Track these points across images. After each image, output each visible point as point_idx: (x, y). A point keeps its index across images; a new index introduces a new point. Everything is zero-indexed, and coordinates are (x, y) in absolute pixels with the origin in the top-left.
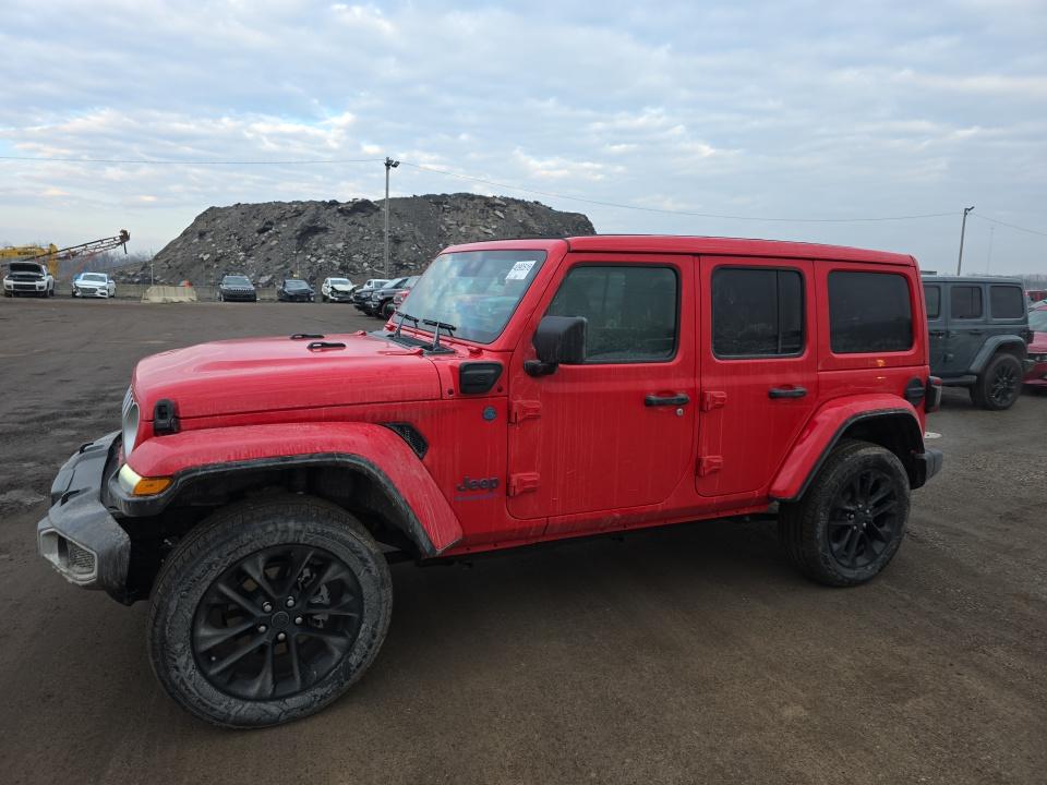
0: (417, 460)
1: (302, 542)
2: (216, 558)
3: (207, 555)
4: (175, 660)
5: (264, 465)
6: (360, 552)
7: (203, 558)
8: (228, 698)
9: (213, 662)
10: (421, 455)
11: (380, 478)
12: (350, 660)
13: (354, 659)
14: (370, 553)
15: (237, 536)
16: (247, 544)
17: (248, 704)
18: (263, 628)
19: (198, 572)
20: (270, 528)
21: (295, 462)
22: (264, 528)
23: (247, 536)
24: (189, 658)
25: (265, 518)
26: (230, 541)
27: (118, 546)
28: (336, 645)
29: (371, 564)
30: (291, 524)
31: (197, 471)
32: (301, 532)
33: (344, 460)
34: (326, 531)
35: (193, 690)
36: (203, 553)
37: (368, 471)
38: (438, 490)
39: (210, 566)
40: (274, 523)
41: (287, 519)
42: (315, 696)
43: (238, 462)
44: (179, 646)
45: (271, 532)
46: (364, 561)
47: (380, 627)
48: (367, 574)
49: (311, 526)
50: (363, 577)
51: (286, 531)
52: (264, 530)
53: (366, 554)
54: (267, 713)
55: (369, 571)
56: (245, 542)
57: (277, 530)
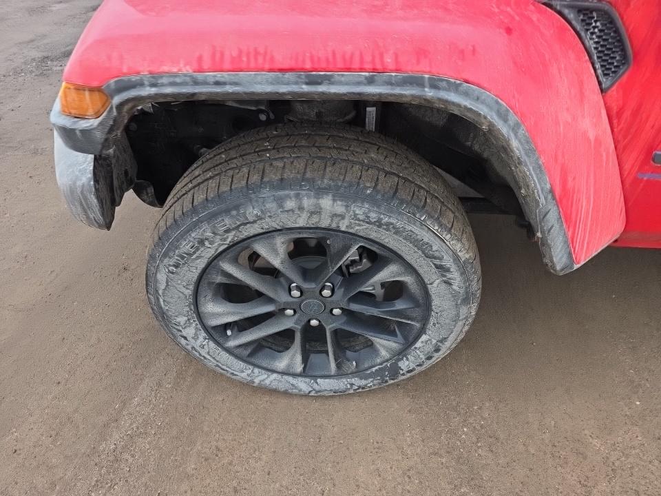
0: (595, 96)
1: (343, 228)
2: (209, 234)
3: (195, 225)
4: (181, 331)
5: (269, 89)
6: (441, 259)
7: (189, 230)
8: (251, 367)
9: (228, 337)
10: (606, 82)
11: (514, 144)
12: (401, 364)
13: (404, 365)
14: (456, 258)
15: (237, 208)
16: (254, 222)
17: (275, 375)
18: (290, 312)
19: (185, 247)
20: (290, 204)
21: (334, 89)
22: (280, 202)
23: (252, 212)
24: (196, 329)
25: (282, 183)
26: (227, 211)
27: (79, 183)
28: (383, 346)
29: (455, 275)
30: (326, 202)
31: (141, 84)
32: (342, 217)
33: (443, 95)
34: (386, 220)
35: (208, 357)
36: (188, 222)
37: (491, 125)
38: (613, 158)
39: (201, 242)
40: (297, 196)
41: (320, 192)
42: (352, 385)
43: (219, 76)
44: (182, 320)
45: (292, 211)
46: (442, 269)
47: (448, 344)
48: (444, 286)
49: (360, 210)
50: (436, 287)
51: (317, 211)
52: (281, 206)
53: (448, 262)
54: (296, 388)
55: (448, 283)
56: (251, 219)
57: (301, 208)
